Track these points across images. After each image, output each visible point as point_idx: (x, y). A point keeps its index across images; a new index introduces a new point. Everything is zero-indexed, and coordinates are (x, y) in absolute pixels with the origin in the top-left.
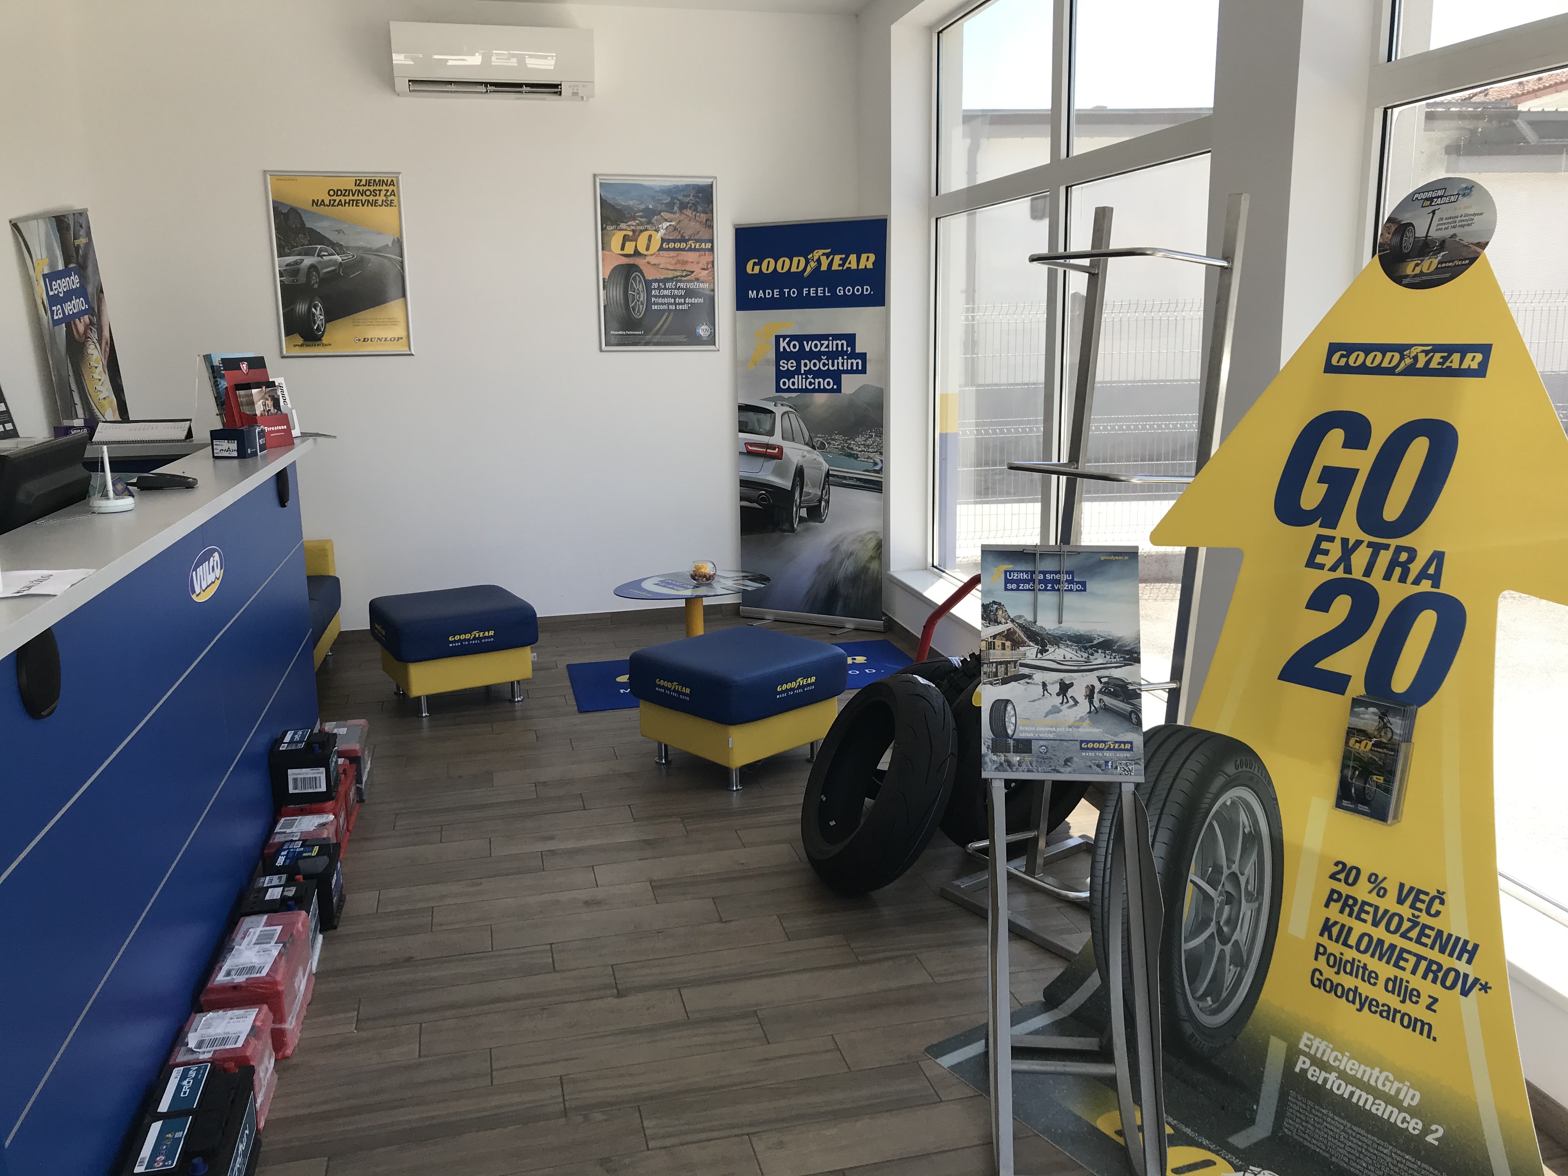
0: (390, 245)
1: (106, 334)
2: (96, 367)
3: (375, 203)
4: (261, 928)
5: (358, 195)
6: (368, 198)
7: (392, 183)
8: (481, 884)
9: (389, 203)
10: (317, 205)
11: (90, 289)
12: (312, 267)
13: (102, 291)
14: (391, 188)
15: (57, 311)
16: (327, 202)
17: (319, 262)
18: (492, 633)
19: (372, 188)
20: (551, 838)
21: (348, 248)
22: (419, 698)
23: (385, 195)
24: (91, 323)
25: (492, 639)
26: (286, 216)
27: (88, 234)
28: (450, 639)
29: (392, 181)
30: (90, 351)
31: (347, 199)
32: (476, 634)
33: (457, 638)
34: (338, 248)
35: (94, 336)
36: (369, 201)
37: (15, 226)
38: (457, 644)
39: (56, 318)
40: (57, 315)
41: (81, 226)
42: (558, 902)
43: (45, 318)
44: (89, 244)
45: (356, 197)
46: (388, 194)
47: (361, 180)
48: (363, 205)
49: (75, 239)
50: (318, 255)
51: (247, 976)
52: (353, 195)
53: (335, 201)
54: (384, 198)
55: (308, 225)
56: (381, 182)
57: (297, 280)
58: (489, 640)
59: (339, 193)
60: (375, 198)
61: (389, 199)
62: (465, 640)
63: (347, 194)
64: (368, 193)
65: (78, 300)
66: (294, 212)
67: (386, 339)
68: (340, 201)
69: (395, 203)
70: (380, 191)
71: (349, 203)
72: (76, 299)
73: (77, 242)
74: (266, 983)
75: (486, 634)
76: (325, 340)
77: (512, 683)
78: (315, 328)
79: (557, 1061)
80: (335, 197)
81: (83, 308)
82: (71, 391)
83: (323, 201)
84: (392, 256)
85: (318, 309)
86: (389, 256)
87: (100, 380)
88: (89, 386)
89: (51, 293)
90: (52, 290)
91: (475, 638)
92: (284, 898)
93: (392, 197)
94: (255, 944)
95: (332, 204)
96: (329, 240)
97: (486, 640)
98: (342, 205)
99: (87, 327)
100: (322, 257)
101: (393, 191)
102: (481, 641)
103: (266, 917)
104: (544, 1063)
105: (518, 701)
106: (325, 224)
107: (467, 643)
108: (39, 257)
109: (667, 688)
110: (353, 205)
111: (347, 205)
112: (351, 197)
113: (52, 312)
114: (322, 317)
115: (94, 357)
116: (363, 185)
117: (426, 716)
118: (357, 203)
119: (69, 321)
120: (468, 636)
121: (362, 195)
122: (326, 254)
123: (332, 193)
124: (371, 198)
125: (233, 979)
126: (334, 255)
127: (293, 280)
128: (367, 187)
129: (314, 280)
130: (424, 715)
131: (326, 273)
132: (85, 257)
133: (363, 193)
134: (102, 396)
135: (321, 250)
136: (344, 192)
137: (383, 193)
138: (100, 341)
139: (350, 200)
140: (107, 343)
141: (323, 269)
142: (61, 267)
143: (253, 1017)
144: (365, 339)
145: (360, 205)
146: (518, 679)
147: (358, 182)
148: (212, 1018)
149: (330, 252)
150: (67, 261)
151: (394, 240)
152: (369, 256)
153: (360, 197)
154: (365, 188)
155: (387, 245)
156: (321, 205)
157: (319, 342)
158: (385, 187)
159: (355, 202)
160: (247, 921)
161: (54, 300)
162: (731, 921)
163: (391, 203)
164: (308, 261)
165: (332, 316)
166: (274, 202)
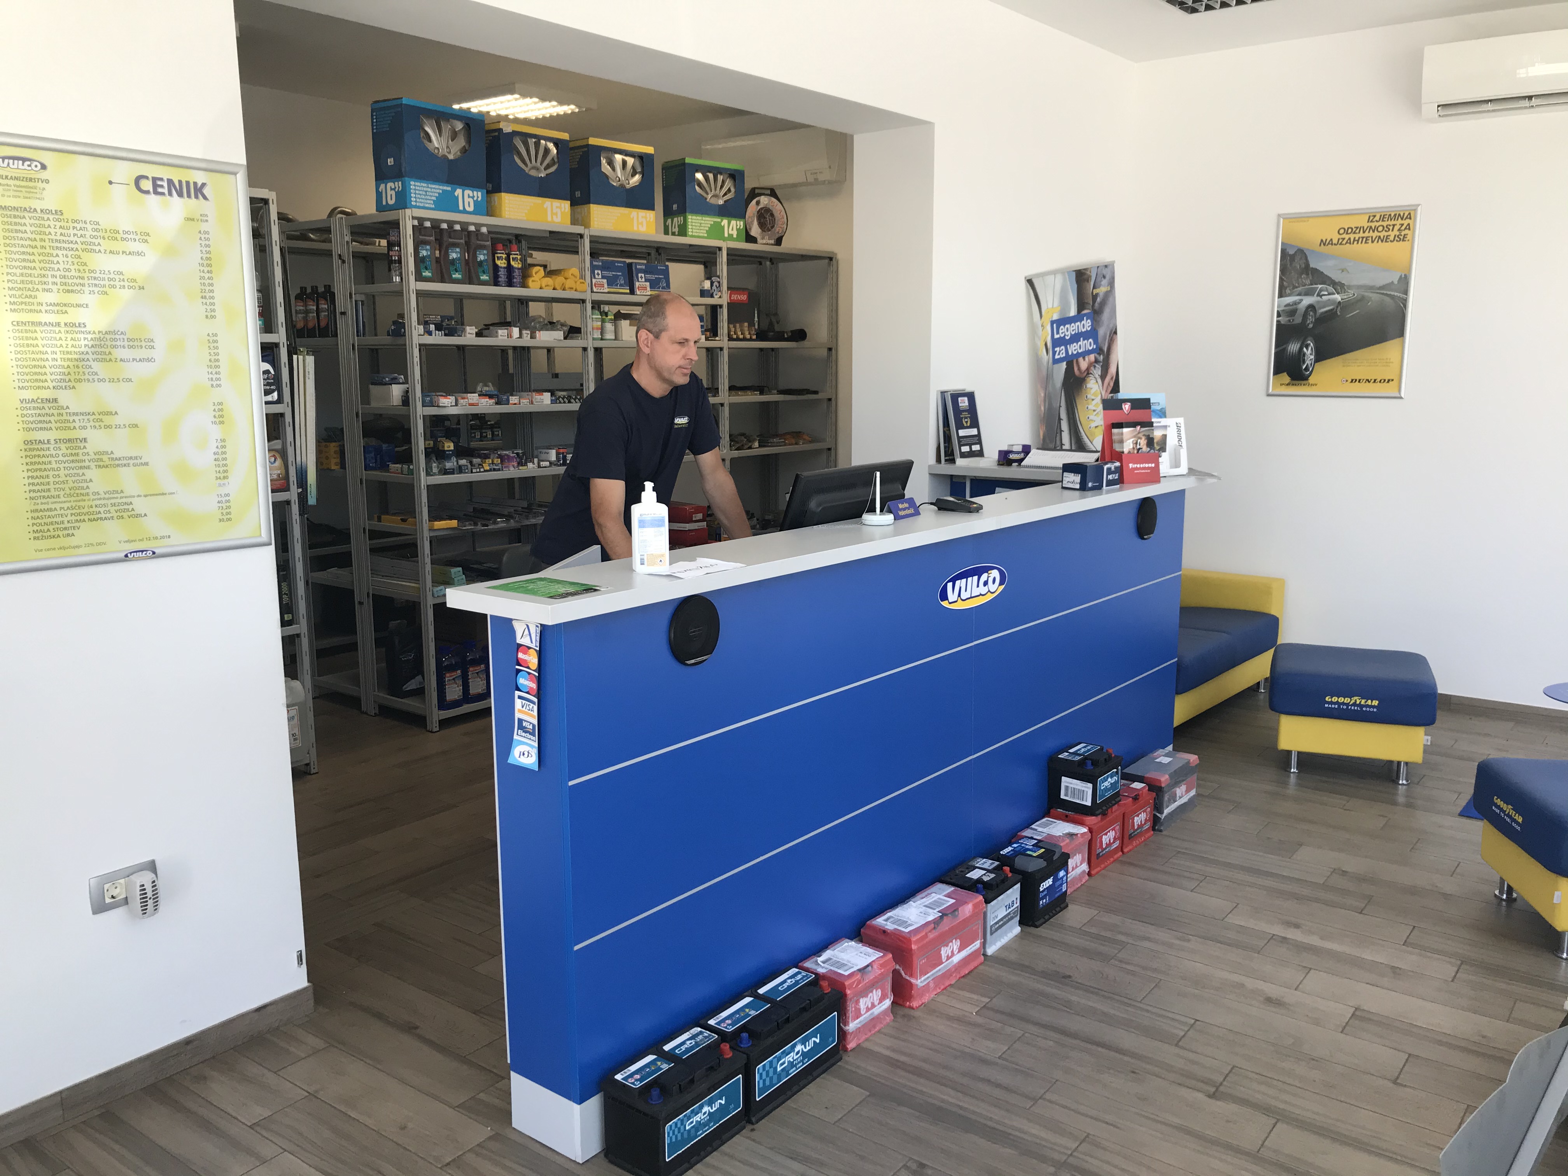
0: (1396, 282)
1: (1112, 370)
2: (1093, 400)
3: (1387, 238)
4: (941, 897)
5: (1369, 232)
6: (1379, 234)
7: (1409, 217)
8: (1189, 941)
9: (1402, 237)
10: (1324, 245)
11: (1102, 332)
12: (1311, 307)
13: (1115, 333)
14: (1406, 222)
15: (1060, 351)
16: (1335, 241)
17: (1318, 302)
18: (1375, 703)
19: (1385, 224)
20: (1297, 926)
21: (1349, 287)
22: (1289, 752)
23: (1399, 230)
24: (1096, 361)
25: (1375, 710)
26: (1292, 257)
27: (1112, 284)
28: (1327, 699)
29: (1410, 214)
30: (1089, 386)
31: (1357, 236)
32: (1357, 700)
33: (1335, 699)
34: (1338, 286)
35: (1097, 371)
36: (1380, 237)
37: (1030, 282)
38: (1333, 706)
39: (1057, 357)
40: (1059, 354)
41: (1104, 277)
42: (1243, 985)
43: (1046, 358)
44: (1110, 292)
45: (1366, 234)
46: (1403, 228)
47: (1375, 216)
48: (1373, 242)
49: (1094, 288)
50: (1318, 295)
51: (896, 927)
52: (1364, 232)
53: (1344, 239)
54: (1398, 233)
55: (1312, 265)
56: (1398, 216)
57: (1293, 320)
58: (1372, 710)
59: (1350, 230)
60: (1386, 234)
61: (1403, 233)
62: (1343, 704)
63: (1358, 231)
64: (1380, 229)
65: (1086, 341)
66: (1301, 253)
67: (1375, 380)
68: (1350, 239)
69: (1409, 237)
70: (1394, 225)
71: (1358, 241)
72: (1084, 340)
73: (1095, 292)
74: (904, 938)
75: (1369, 702)
76: (1311, 380)
77: (1399, 763)
78: (1304, 367)
79: (1100, 1120)
80: (1344, 236)
81: (1091, 348)
82: (1060, 419)
83: (1331, 240)
84: (1396, 294)
85: (1310, 348)
86: (1392, 293)
87: (1094, 411)
88: (1082, 415)
89: (1056, 336)
90: (1058, 333)
91: (1355, 704)
92: (979, 881)
93: (1407, 232)
94: (925, 906)
95: (1340, 243)
96: (1330, 278)
97: (1368, 709)
98: (1350, 243)
99: (1091, 365)
100: (1321, 296)
101: (1409, 225)
102: (1361, 708)
103: (953, 888)
104: (1087, 1116)
105: (1403, 784)
106: (1330, 263)
107: (1345, 707)
108: (1050, 306)
109: (1501, 810)
110: (1362, 242)
111: (1356, 242)
112: (1361, 234)
113: (1054, 353)
114: (1312, 357)
115: (1093, 391)
116: (1377, 221)
117: (1294, 772)
118: (1366, 240)
119: (1071, 361)
120: (1347, 700)
121: (1374, 231)
122: (1326, 293)
123: (1342, 231)
124: (1384, 233)
125: (886, 925)
126: (1334, 294)
127: (1289, 321)
128: (1381, 223)
129: (1311, 320)
130: (1292, 770)
131: (1322, 313)
132: (1103, 303)
133: (1376, 229)
134: (1093, 425)
135: (1321, 290)
136: (1354, 230)
137: (1397, 228)
138: (1103, 377)
139: (1359, 238)
140: (1112, 378)
141: (1320, 308)
142: (1073, 312)
143: (874, 958)
144: (1352, 380)
145: (1370, 241)
146: (1407, 760)
147: (1371, 218)
148: (851, 946)
149: (1330, 291)
150: (1081, 306)
151: (1401, 276)
152: (1371, 295)
153: (1371, 233)
154: (1378, 224)
155: (1393, 282)
156: (1329, 243)
157: (1305, 382)
158: (1400, 221)
159: (1364, 239)
160: (939, 886)
161: (1057, 343)
162: (1405, 1086)
163: (1404, 237)
164: (1307, 301)
165: (1320, 357)
166: (1283, 243)
